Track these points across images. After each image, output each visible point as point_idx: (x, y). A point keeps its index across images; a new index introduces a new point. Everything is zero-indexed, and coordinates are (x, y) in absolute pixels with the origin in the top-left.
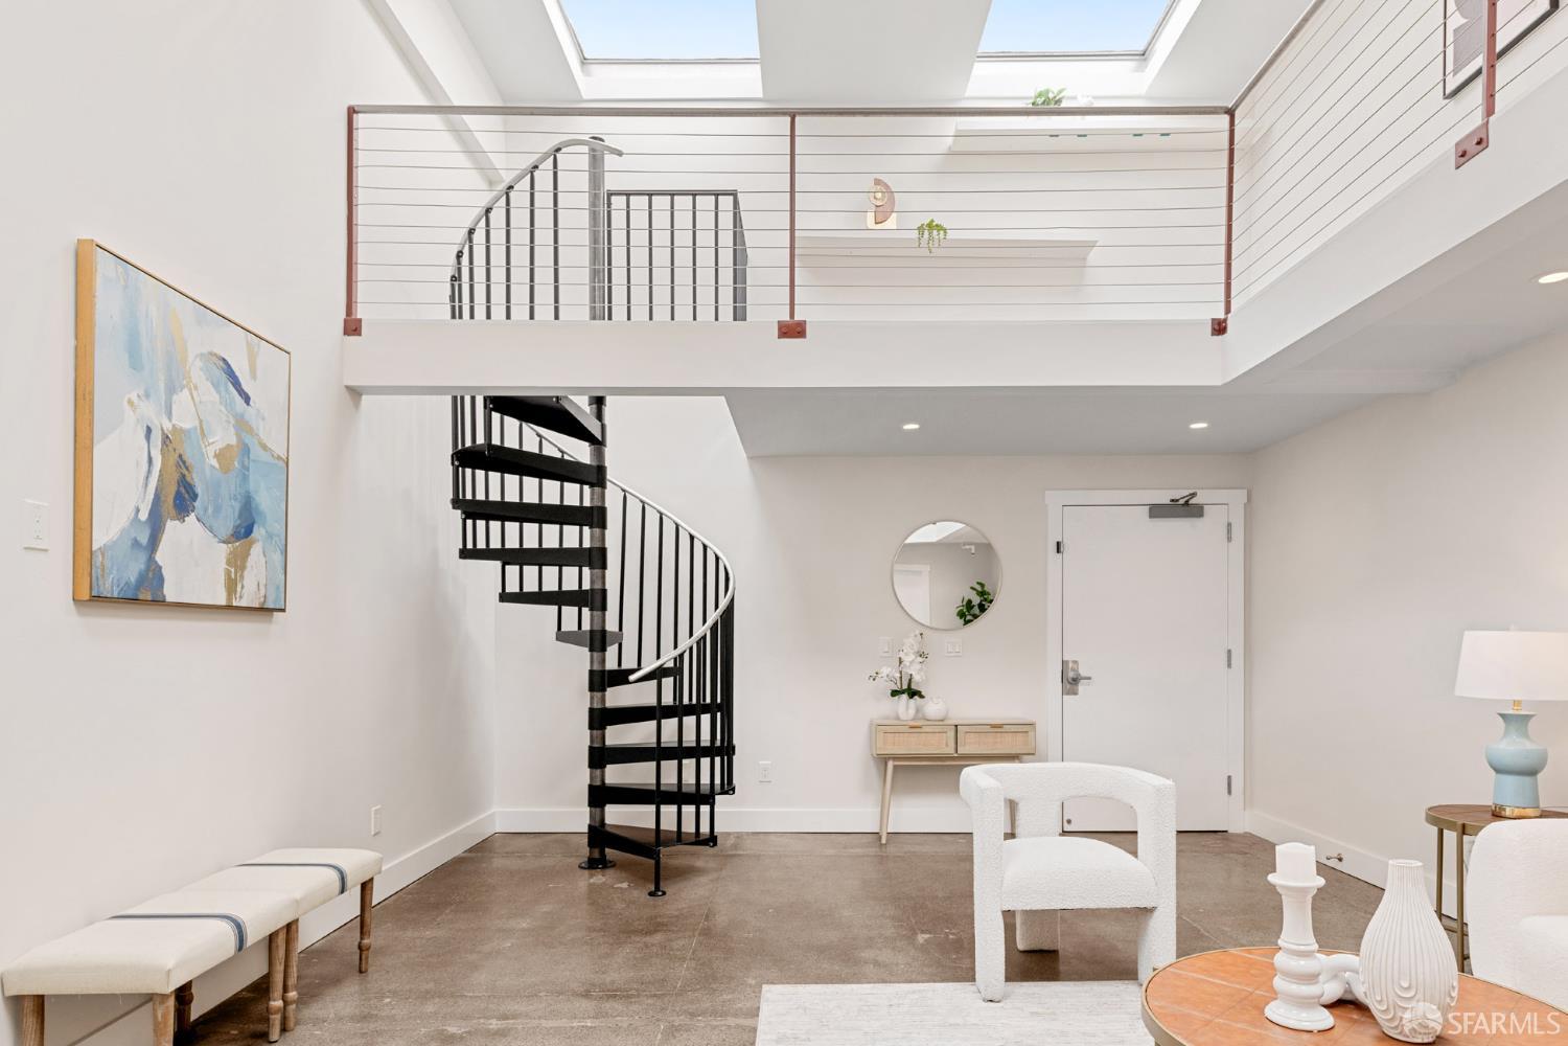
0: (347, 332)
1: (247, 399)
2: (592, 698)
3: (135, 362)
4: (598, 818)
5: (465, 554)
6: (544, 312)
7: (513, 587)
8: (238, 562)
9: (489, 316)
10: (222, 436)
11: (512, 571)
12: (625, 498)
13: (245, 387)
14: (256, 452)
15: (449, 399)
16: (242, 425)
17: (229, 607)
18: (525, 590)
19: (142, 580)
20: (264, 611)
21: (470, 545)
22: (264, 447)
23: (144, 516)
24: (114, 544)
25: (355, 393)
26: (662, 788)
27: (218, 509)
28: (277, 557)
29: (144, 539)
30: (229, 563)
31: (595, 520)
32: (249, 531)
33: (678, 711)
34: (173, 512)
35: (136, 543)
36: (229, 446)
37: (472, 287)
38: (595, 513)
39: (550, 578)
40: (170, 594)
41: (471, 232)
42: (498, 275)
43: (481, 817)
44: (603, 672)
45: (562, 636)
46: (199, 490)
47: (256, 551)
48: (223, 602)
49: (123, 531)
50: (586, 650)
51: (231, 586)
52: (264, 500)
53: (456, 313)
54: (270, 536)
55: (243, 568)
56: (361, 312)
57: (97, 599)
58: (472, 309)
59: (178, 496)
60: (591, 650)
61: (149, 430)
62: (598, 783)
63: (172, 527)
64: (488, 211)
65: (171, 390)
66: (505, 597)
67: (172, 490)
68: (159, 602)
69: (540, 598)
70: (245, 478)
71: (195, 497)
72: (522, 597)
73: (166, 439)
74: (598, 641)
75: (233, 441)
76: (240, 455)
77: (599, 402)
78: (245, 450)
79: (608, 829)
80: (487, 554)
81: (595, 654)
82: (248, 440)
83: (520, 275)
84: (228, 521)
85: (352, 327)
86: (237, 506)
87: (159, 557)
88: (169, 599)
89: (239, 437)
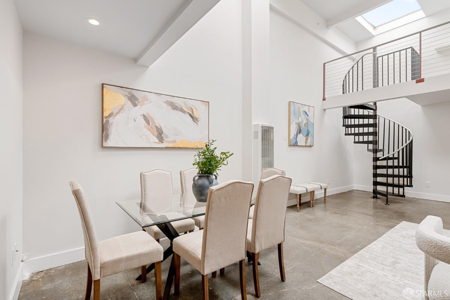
0: (323, 100)
1: (308, 116)
2: (373, 163)
3: (295, 115)
4: (375, 188)
5: (346, 134)
6: (360, 89)
7: (357, 140)
8: (307, 139)
9: (349, 92)
10: (305, 122)
11: (357, 137)
12: (385, 120)
13: (308, 114)
14: (309, 123)
15: (342, 108)
16: (307, 120)
17: (306, 146)
18: (360, 141)
19: (295, 143)
20: (310, 146)
21: (347, 133)
22: (310, 122)
23: (296, 134)
24: (292, 138)
25: (325, 110)
26: (394, 184)
27: (304, 132)
28: (312, 138)
29: (296, 137)
30: (306, 140)
31: (374, 126)
32: (308, 135)
33: (398, 167)
34: (299, 133)
35: (295, 138)
36: (306, 123)
37: (346, 88)
38: (374, 125)
39: (366, 138)
40: (299, 144)
41: (346, 76)
42: (351, 84)
43: (351, 186)
44: (376, 158)
45: (368, 150)
46: (302, 130)
47: (309, 137)
48: (305, 145)
49: (293, 137)
50: (372, 153)
51: (306, 143)
52: (310, 130)
53: (343, 93)
54: (311, 135)
55: (307, 140)
56: (325, 97)
57: (291, 145)
58: (346, 91)
59: (299, 131)
60: (373, 153)
61: (296, 123)
62: (375, 181)
63: (299, 135)
64: (349, 72)
65: (299, 117)
66: (355, 142)
67: (299, 130)
68: (297, 145)
69: (363, 142)
70: (308, 127)
71: (301, 131)
72: (359, 142)
73: (298, 123)
74: (375, 151)
75: (306, 122)
76: (307, 124)
77: (375, 104)
78: (308, 123)
79: (378, 191)
80: (351, 134)
81: (374, 154)
82: (308, 121)
83: (355, 83)
84: (305, 134)
85: (324, 99)
86: (307, 131)
87: (297, 140)
88: (298, 145)
89: (307, 121)
